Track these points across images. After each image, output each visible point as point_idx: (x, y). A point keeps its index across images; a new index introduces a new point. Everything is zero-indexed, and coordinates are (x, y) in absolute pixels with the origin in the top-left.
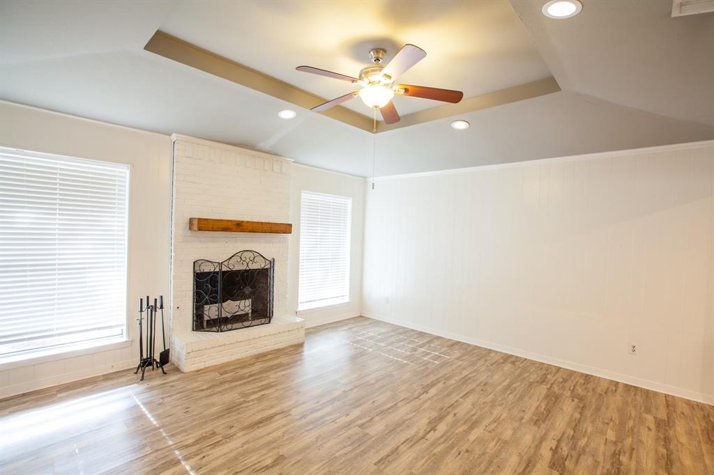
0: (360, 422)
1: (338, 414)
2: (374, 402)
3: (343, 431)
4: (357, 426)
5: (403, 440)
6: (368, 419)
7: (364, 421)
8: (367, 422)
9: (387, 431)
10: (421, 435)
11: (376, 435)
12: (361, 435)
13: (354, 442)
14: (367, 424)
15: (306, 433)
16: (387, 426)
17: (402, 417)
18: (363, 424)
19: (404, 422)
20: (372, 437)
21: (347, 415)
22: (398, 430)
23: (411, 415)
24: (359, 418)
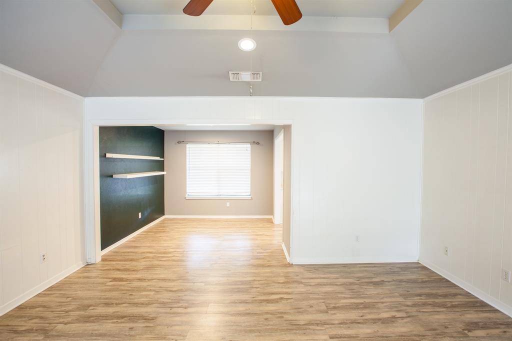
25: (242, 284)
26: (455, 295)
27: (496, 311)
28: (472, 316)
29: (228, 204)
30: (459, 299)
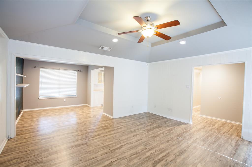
0: (147, 150)
1: (155, 154)
2: (140, 159)
3: (152, 147)
4: (147, 149)
5: (133, 144)
6: (143, 151)
7: (145, 150)
8: (144, 150)
9: (137, 147)
10: (127, 144)
11: (141, 146)
12: (146, 146)
13: (149, 144)
14: (144, 149)
15: (164, 147)
16: (137, 148)
17: (130, 151)
18: (145, 149)
19: (130, 149)
20: (142, 145)
21: (151, 153)
22: (134, 147)
23: (127, 151)
24: (147, 152)
25: (104, 127)
26: (159, 117)
27: (167, 118)
28: (164, 120)
29: (65, 100)
30: (160, 118)
